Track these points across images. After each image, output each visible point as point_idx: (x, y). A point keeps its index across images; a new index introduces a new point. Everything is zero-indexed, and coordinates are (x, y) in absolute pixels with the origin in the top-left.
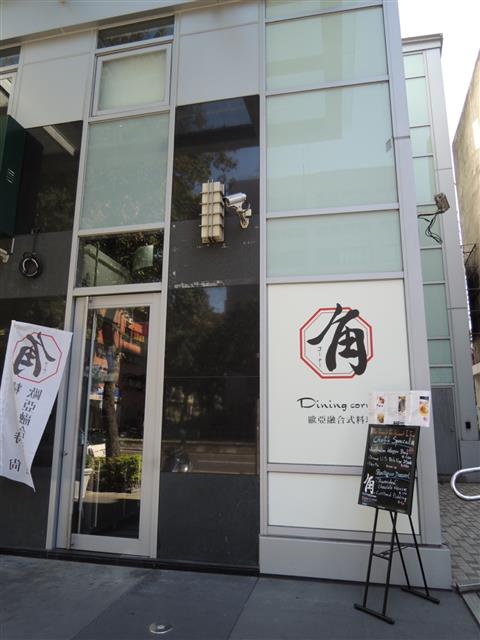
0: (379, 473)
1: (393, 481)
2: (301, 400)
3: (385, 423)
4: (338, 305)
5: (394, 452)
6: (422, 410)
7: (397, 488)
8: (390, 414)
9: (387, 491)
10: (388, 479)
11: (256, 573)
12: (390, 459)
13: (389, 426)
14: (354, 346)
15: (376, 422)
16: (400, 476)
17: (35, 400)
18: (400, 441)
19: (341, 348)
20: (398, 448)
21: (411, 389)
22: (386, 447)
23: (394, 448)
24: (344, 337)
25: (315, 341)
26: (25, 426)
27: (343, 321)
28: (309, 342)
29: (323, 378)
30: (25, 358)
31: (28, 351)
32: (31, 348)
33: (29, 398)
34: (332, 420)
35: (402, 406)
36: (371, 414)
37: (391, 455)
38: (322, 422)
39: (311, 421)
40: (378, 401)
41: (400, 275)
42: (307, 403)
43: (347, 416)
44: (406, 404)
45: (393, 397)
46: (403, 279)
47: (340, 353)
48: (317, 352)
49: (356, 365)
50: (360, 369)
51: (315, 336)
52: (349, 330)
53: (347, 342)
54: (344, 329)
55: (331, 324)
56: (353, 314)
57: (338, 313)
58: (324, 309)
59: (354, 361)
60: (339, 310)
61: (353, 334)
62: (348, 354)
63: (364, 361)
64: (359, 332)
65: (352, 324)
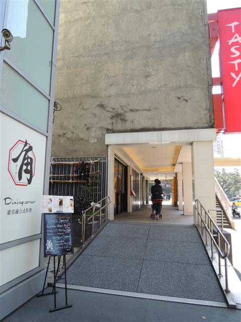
0: (54, 238)
1: (63, 240)
2: (5, 199)
3: (53, 212)
4: (26, 140)
5: (61, 226)
6: (71, 205)
7: (65, 244)
8: (55, 207)
9: (60, 246)
10: (60, 240)
12: (59, 230)
13: (55, 214)
14: (29, 168)
15: (48, 212)
16: (66, 237)
18: (63, 221)
19: (24, 167)
20: (63, 224)
21: (43, 194)
22: (56, 224)
23: (60, 224)
24: (26, 161)
25: (15, 160)
27: (27, 151)
28: (13, 160)
29: (16, 185)
34: (17, 212)
35: (61, 203)
36: (43, 207)
37: (59, 228)
38: (13, 213)
39: (9, 213)
40: (49, 201)
41: (46, 134)
42: (8, 201)
43: (23, 209)
44: (63, 202)
45: (56, 199)
46: (47, 137)
47: (24, 170)
48: (15, 167)
49: (29, 178)
50: (29, 181)
51: (15, 157)
52: (28, 157)
53: (27, 164)
54: (27, 156)
55: (22, 151)
56: (30, 149)
57: (25, 146)
58: (21, 141)
59: (28, 176)
60: (26, 144)
61: (29, 160)
62: (27, 171)
63: (31, 177)
64: (31, 159)
65: (30, 154)
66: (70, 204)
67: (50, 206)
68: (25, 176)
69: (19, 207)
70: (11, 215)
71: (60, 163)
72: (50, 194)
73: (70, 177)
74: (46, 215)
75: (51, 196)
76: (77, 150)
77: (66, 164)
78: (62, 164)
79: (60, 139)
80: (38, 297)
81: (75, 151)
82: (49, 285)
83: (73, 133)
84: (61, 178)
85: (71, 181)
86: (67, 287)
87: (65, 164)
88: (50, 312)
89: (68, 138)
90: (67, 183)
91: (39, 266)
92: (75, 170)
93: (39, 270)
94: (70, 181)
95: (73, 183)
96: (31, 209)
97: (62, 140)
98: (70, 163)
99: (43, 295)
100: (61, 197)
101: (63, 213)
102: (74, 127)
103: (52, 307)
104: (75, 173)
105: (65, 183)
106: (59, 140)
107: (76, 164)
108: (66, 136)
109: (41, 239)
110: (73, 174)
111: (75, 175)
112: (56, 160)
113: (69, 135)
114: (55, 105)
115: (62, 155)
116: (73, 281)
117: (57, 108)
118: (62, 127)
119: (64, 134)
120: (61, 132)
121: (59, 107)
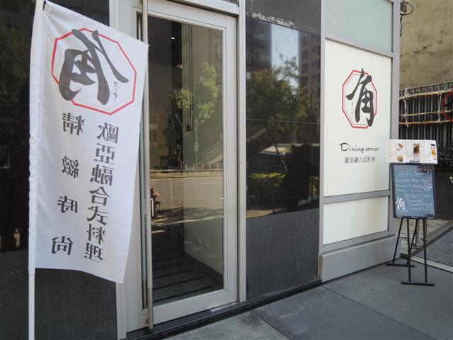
0: (407, 195)
1: (420, 199)
2: (342, 144)
3: (404, 161)
4: (363, 70)
5: (417, 181)
6: (433, 152)
8: (407, 156)
9: (417, 207)
10: (416, 199)
11: (320, 283)
12: (415, 186)
13: (407, 164)
14: (368, 105)
15: (397, 161)
16: (425, 196)
17: (111, 143)
18: (420, 174)
19: (362, 105)
20: (419, 178)
22: (410, 178)
23: (416, 178)
24: (364, 97)
25: (350, 97)
26: (106, 187)
27: (365, 83)
28: (347, 97)
29: (353, 127)
30: (76, 70)
31: (79, 58)
32: (84, 54)
33: (102, 141)
34: (356, 160)
35: (416, 150)
36: (390, 156)
37: (415, 183)
38: (351, 162)
39: (347, 161)
40: (398, 147)
41: (391, 55)
42: (345, 147)
43: (363, 157)
44: (420, 149)
45: (409, 144)
46: (392, 59)
47: (362, 109)
48: (351, 106)
49: (369, 119)
50: (370, 122)
51: (350, 92)
52: (367, 91)
53: (366, 101)
54: (364, 90)
55: (358, 84)
56: (369, 79)
57: (362, 76)
58: (356, 71)
59: (368, 115)
60: (363, 73)
61: (368, 95)
62: (366, 110)
63: (372, 116)
64: (371, 93)
65: (369, 87)
66: (431, 150)
67: (400, 153)
68: (364, 116)
69: (358, 154)
70: (349, 164)
71: (420, 94)
72: (400, 138)
73: (437, 115)
74: (395, 166)
75: (401, 140)
76: (448, 71)
77: (430, 95)
78: (424, 96)
79: (418, 57)
80: (388, 265)
81: (445, 72)
82: (403, 256)
83: (440, 42)
84: (422, 118)
85: (439, 121)
86: (427, 263)
87: (427, 96)
88: (403, 283)
89: (431, 54)
90: (433, 124)
91: (388, 230)
92: (446, 103)
93: (388, 235)
94: (437, 122)
95: (443, 124)
96: (373, 158)
97: (422, 59)
98: (437, 93)
99: (393, 264)
100: (417, 142)
101: (420, 164)
102: (442, 32)
103: (406, 280)
104: (446, 108)
105: (430, 124)
106: (416, 59)
107: (448, 93)
108: (428, 50)
109: (389, 196)
110: (442, 109)
111: (446, 111)
112: (413, 91)
113: (435, 47)
114: (403, 7)
115: (424, 82)
116: (438, 258)
117: (405, 11)
118: (421, 37)
119: (425, 48)
120: (419, 46)
121: (409, 9)
